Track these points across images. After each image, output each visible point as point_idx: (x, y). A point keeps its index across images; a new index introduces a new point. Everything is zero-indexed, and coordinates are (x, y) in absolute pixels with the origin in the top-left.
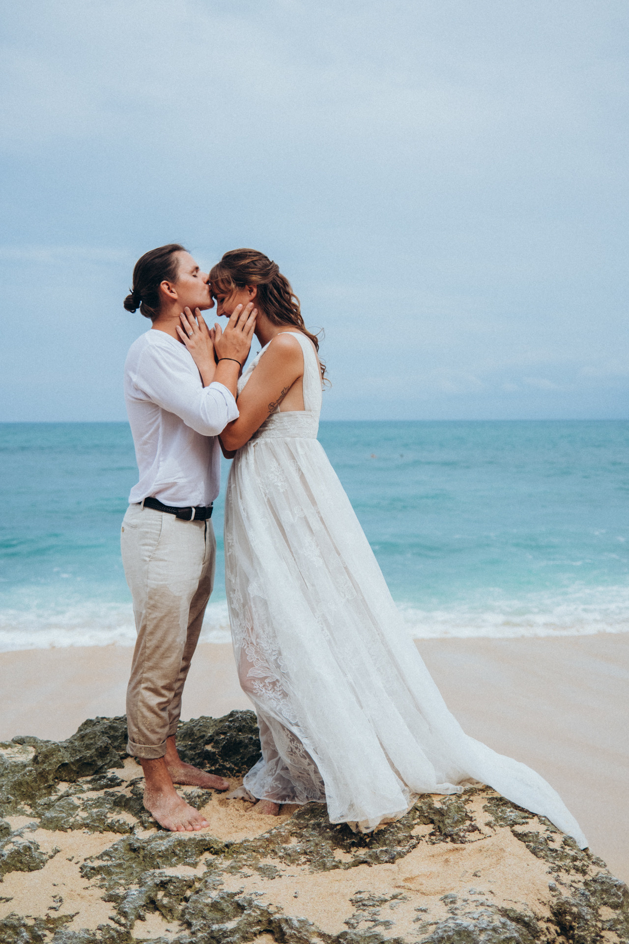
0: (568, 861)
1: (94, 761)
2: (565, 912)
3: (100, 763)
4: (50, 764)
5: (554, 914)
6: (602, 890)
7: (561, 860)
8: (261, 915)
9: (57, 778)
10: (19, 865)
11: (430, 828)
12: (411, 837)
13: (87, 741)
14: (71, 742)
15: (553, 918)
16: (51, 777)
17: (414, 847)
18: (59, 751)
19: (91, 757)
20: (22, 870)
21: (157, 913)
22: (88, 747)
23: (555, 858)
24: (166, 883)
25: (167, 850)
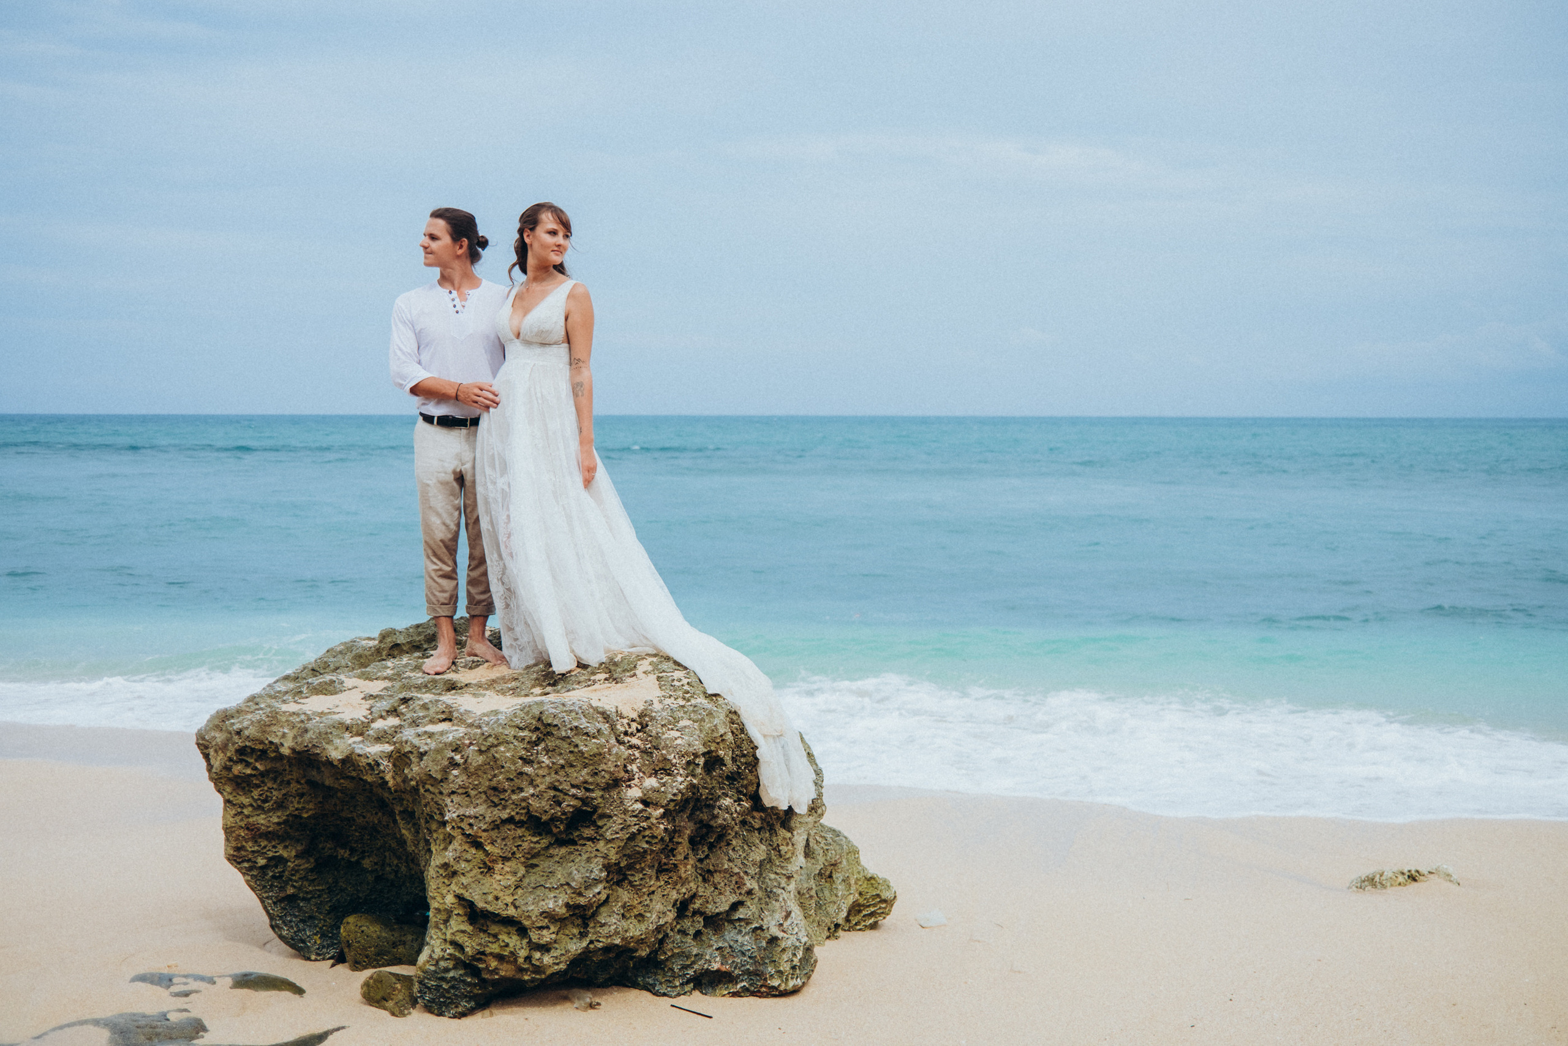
0: (680, 693)
1: (421, 644)
2: (645, 715)
3: (425, 646)
4: (386, 643)
5: (639, 716)
6: (693, 711)
7: (674, 691)
8: (446, 708)
9: (389, 655)
10: (324, 691)
11: (607, 676)
12: (590, 680)
13: (420, 630)
14: (407, 629)
15: (638, 719)
16: (384, 653)
17: (589, 686)
18: (395, 634)
19: (420, 641)
20: (326, 695)
21: (398, 718)
22: (419, 634)
23: (671, 690)
24: (409, 700)
25: (422, 683)
